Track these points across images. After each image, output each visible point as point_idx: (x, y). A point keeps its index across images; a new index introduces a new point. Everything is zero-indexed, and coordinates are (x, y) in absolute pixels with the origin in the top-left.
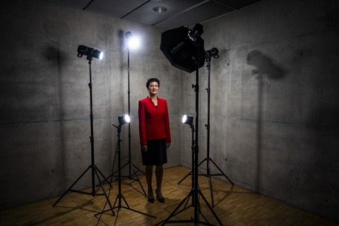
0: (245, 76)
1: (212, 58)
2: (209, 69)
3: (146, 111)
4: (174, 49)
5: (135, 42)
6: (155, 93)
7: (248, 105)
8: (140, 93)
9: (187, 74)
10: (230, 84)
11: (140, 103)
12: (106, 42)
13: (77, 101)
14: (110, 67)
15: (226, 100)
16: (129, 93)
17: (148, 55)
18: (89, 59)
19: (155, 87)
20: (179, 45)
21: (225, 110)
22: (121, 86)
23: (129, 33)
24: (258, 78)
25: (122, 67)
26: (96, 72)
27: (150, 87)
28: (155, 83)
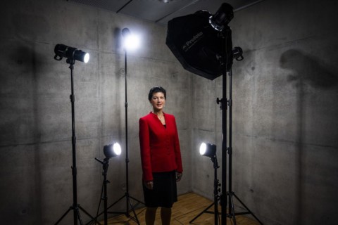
0: (278, 83)
1: (234, 60)
3: (151, 133)
4: (188, 43)
5: (133, 42)
6: (160, 108)
7: (282, 121)
8: (140, 108)
10: (256, 94)
11: (141, 121)
12: (98, 42)
14: (103, 73)
15: (251, 114)
16: (126, 106)
17: (150, 59)
18: (71, 62)
19: (160, 100)
20: (195, 38)
21: (249, 127)
22: (117, 95)
23: (126, 30)
24: (297, 86)
25: (118, 74)
26: (83, 80)
27: (154, 100)
28: (160, 94)
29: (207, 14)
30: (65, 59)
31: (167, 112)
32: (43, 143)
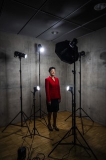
0: (99, 65)
1: (82, 56)
2: (80, 62)
3: (50, 84)
4: (62, 52)
7: (101, 80)
8: (45, 75)
9: (69, 65)
10: (91, 70)
11: (46, 80)
12: (29, 50)
13: (14, 79)
14: (31, 62)
15: (89, 78)
16: (40, 74)
18: (20, 58)
21: (88, 83)
22: (36, 71)
25: (36, 62)
26: (23, 64)
27: (52, 72)
28: (53, 70)
29: (69, 42)
30: (18, 57)
31: (55, 77)
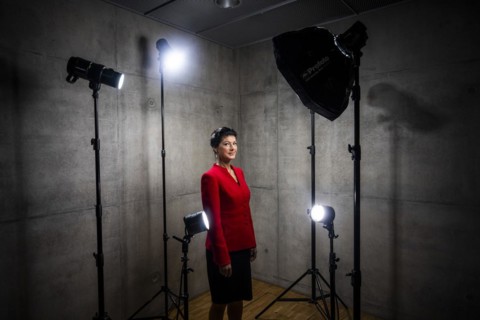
4: (310, 70)
5: (176, 60)
14: (123, 105)
17: (188, 86)
19: (234, 147)
20: (319, 63)
24: (390, 128)
25: (145, 106)
27: (225, 147)
28: (231, 139)
32: (32, 218)
